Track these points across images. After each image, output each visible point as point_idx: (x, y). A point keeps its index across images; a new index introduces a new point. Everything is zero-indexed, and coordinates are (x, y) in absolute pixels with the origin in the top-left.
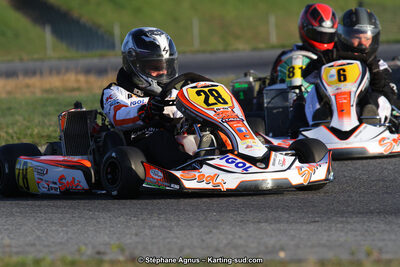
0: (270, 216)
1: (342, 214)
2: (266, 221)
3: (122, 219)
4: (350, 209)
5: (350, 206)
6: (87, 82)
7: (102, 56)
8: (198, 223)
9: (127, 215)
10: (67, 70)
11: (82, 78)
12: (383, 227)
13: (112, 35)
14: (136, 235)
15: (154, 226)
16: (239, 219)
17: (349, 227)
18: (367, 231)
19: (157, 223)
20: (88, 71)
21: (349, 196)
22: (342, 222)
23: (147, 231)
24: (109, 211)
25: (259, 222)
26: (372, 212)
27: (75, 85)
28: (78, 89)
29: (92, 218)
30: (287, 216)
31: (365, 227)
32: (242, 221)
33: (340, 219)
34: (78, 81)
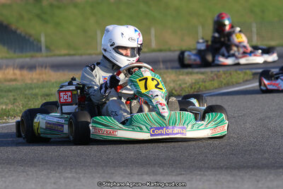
0: (149, 170)
1: (200, 169)
2: (147, 174)
3: (45, 172)
4: (206, 165)
5: (206, 163)
6: (21, 75)
7: (32, 57)
8: (99, 175)
9: (48, 169)
10: (7, 66)
11: (18, 72)
12: (229, 178)
13: (39, 41)
14: (55, 183)
15: (67, 177)
16: (128, 172)
17: (205, 178)
18: (218, 181)
19: (70, 175)
20: (22, 67)
21: (206, 156)
22: (200, 175)
23: (62, 181)
24: (35, 166)
25: (142, 174)
26: (221, 168)
27: (13, 77)
28: (15, 80)
29: (23, 172)
30: (161, 170)
31: (217, 178)
32: (129, 174)
33: (199, 173)
34: (15, 74)
